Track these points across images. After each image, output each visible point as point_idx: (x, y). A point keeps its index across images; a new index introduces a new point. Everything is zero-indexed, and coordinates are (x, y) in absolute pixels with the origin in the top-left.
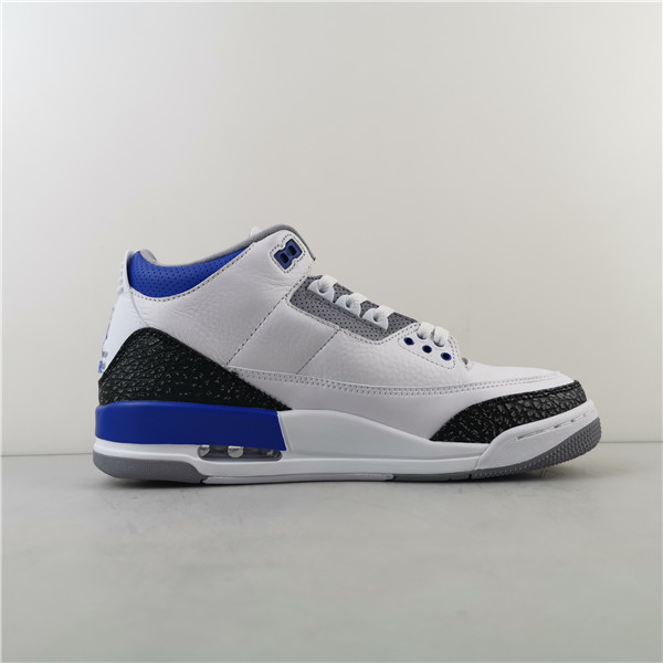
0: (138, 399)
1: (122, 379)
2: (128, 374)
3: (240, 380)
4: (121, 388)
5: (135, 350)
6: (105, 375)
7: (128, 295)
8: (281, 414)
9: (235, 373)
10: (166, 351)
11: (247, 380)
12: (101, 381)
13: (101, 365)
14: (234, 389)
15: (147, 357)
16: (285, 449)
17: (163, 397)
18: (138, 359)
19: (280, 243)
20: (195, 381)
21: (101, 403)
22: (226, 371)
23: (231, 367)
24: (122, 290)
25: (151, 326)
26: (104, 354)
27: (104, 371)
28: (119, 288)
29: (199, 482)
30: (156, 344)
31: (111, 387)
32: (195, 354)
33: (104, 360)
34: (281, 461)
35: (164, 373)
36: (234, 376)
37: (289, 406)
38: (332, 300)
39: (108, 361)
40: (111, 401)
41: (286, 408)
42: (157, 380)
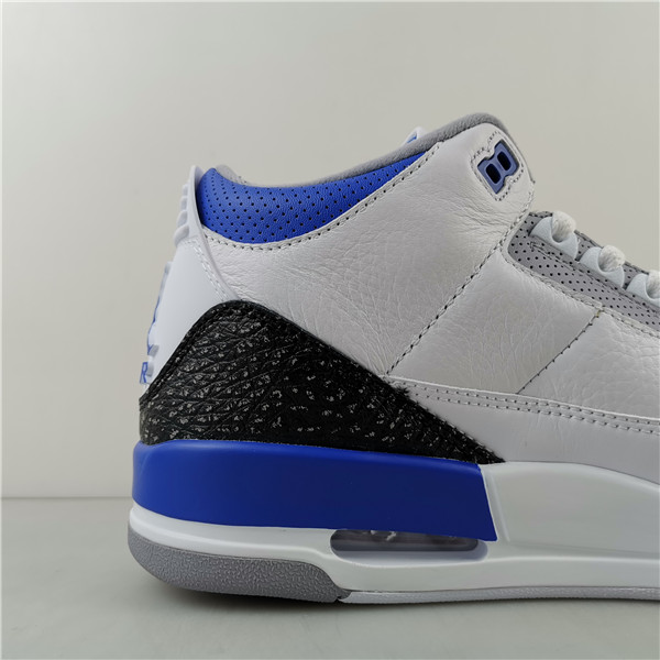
0: (217, 436)
1: (186, 399)
2: (198, 387)
3: (412, 404)
4: (184, 413)
5: (213, 342)
6: (154, 389)
7: (199, 241)
8: (487, 471)
9: (405, 391)
10: (274, 345)
11: (425, 403)
12: (145, 400)
13: (146, 370)
14: (403, 422)
15: (235, 356)
16: (494, 538)
17: (266, 435)
18: (217, 360)
19: (486, 145)
20: (329, 406)
21: (146, 441)
22: (386, 386)
23: (396, 379)
24: (186, 231)
25: (244, 297)
26: (151, 350)
27: (151, 380)
28: (179, 230)
29: (334, 602)
30: (253, 331)
31: (164, 413)
32: (330, 353)
33: (150, 360)
34: (486, 560)
35: (268, 388)
36: (400, 397)
37: (499, 454)
38: (575, 255)
39: (158, 363)
40: (164, 438)
41: (493, 459)
42: (255, 403)
